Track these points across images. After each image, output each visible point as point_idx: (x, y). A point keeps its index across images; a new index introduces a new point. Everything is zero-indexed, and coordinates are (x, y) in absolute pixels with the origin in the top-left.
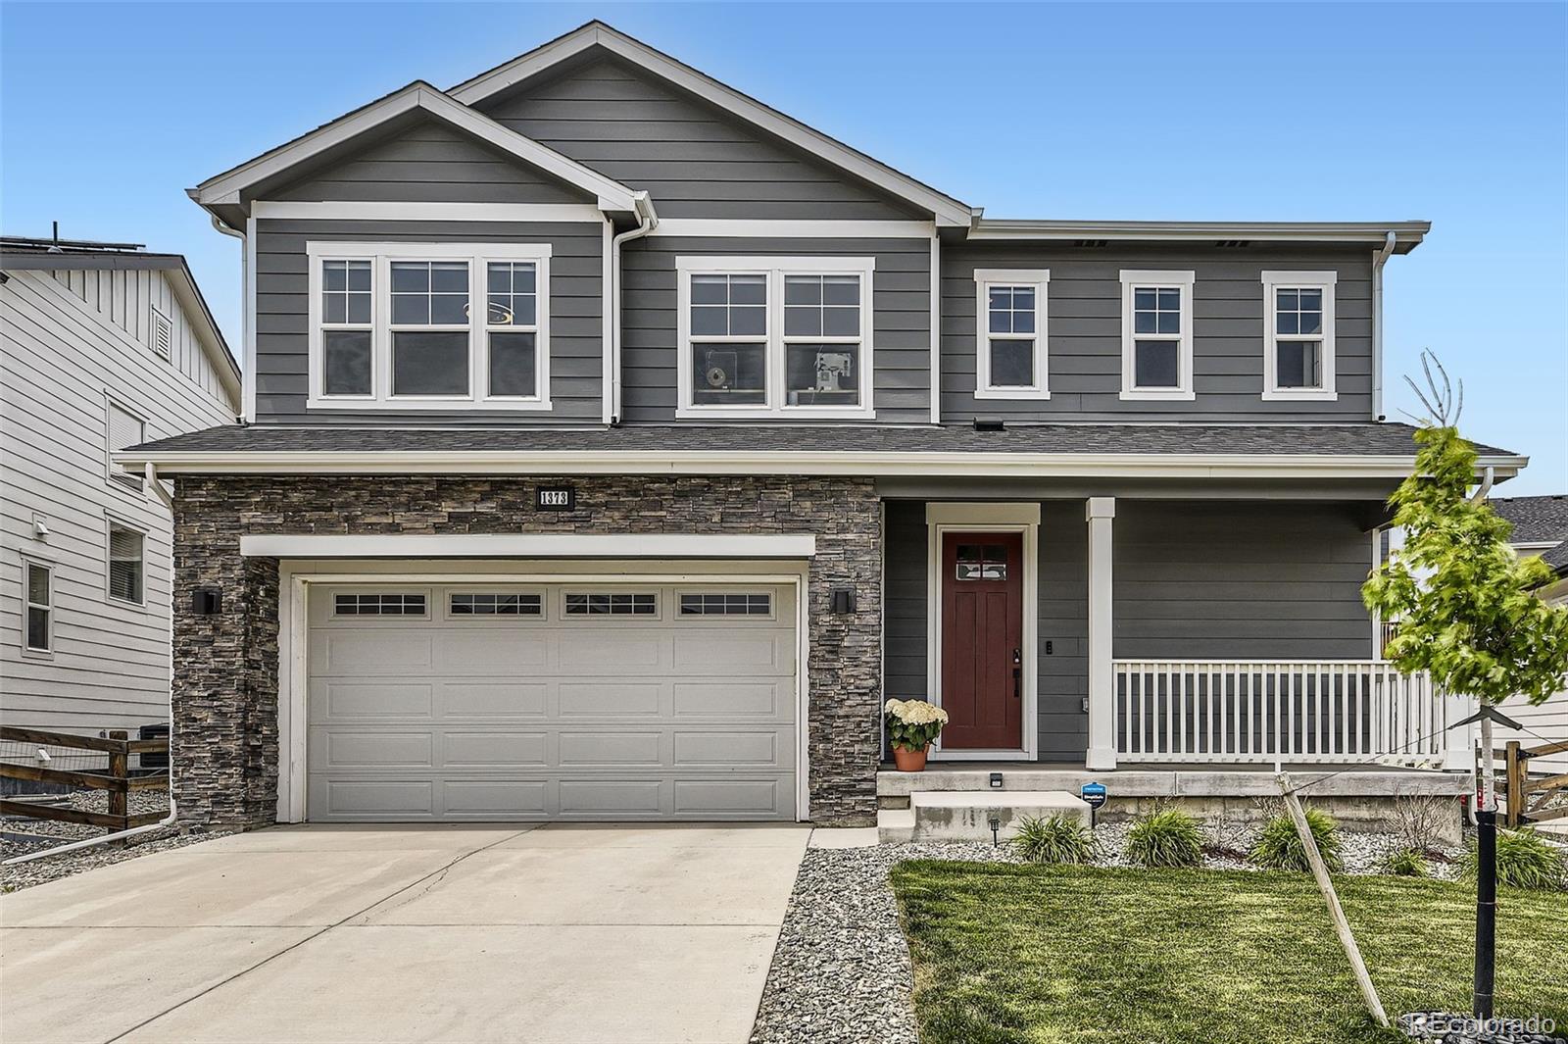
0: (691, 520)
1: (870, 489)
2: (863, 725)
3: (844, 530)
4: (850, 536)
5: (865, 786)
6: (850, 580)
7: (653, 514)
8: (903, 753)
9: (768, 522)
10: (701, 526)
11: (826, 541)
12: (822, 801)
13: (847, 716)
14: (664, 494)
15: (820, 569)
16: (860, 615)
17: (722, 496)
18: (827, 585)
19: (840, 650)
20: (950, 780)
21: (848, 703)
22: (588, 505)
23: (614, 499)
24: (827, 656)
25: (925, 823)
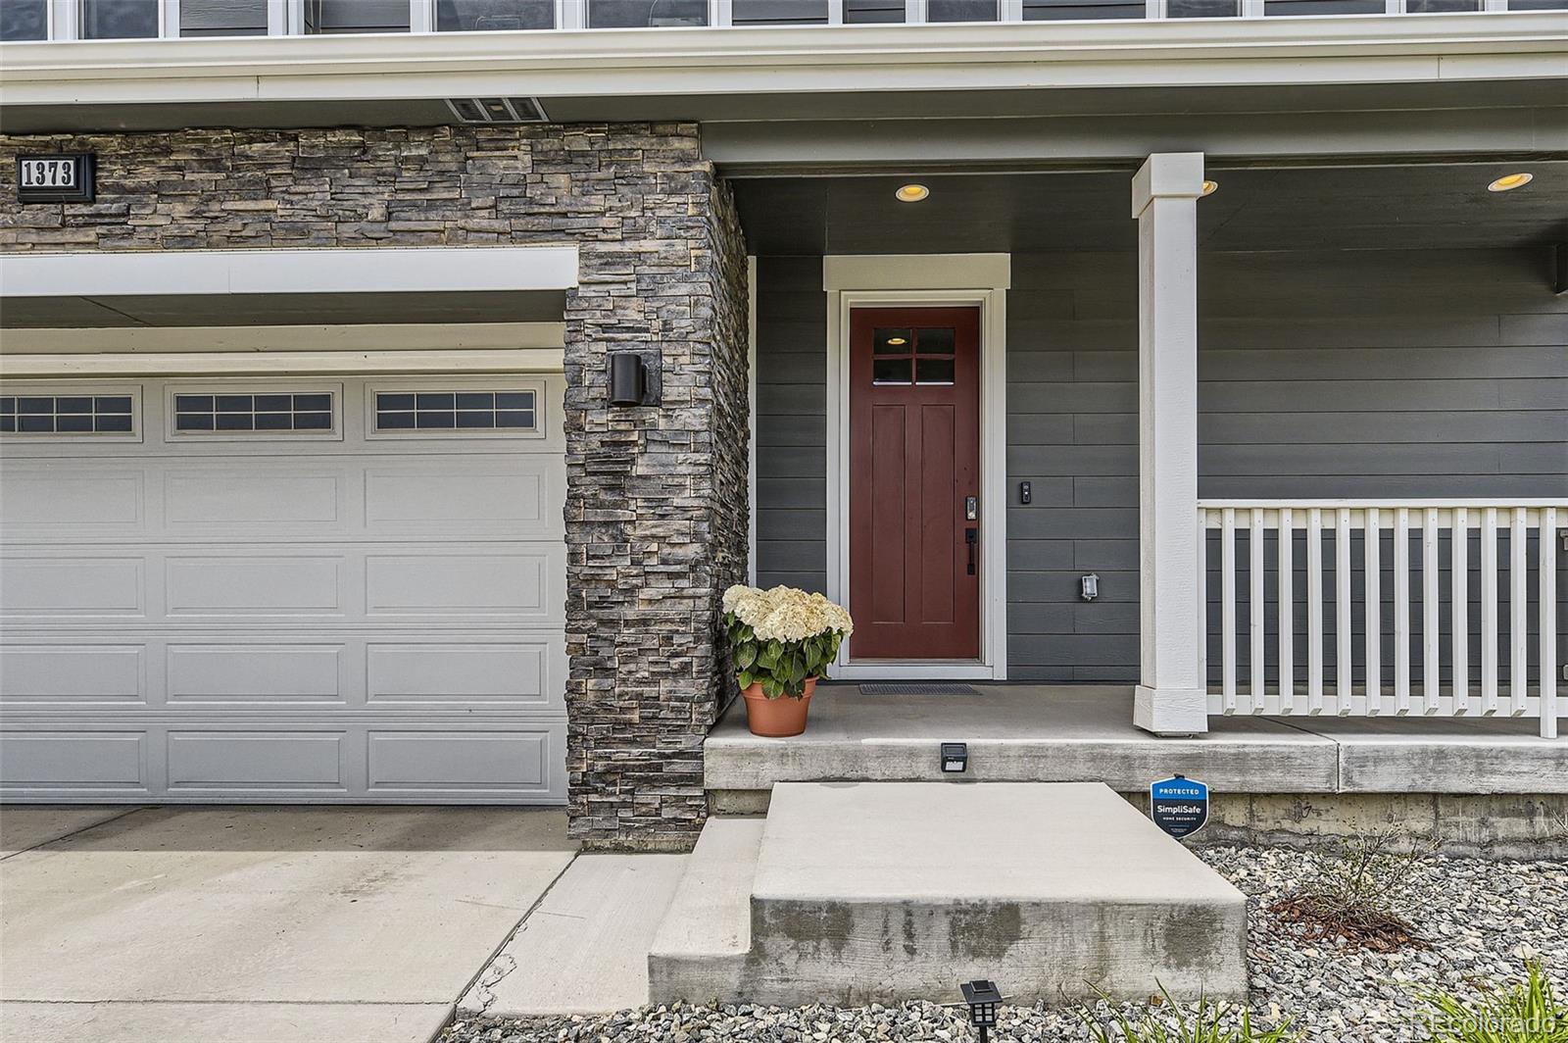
0: (326, 218)
1: (688, 145)
2: (677, 639)
3: (637, 233)
4: (647, 245)
5: (681, 767)
6: (647, 336)
7: (251, 205)
8: (761, 699)
9: (481, 220)
10: (348, 230)
11: (599, 256)
12: (594, 798)
13: (644, 622)
14: (272, 166)
15: (586, 316)
16: (670, 409)
17: (389, 167)
18: (602, 347)
19: (627, 483)
20: (857, 756)
21: (646, 594)
22: (121, 190)
23: (174, 177)
24: (602, 496)
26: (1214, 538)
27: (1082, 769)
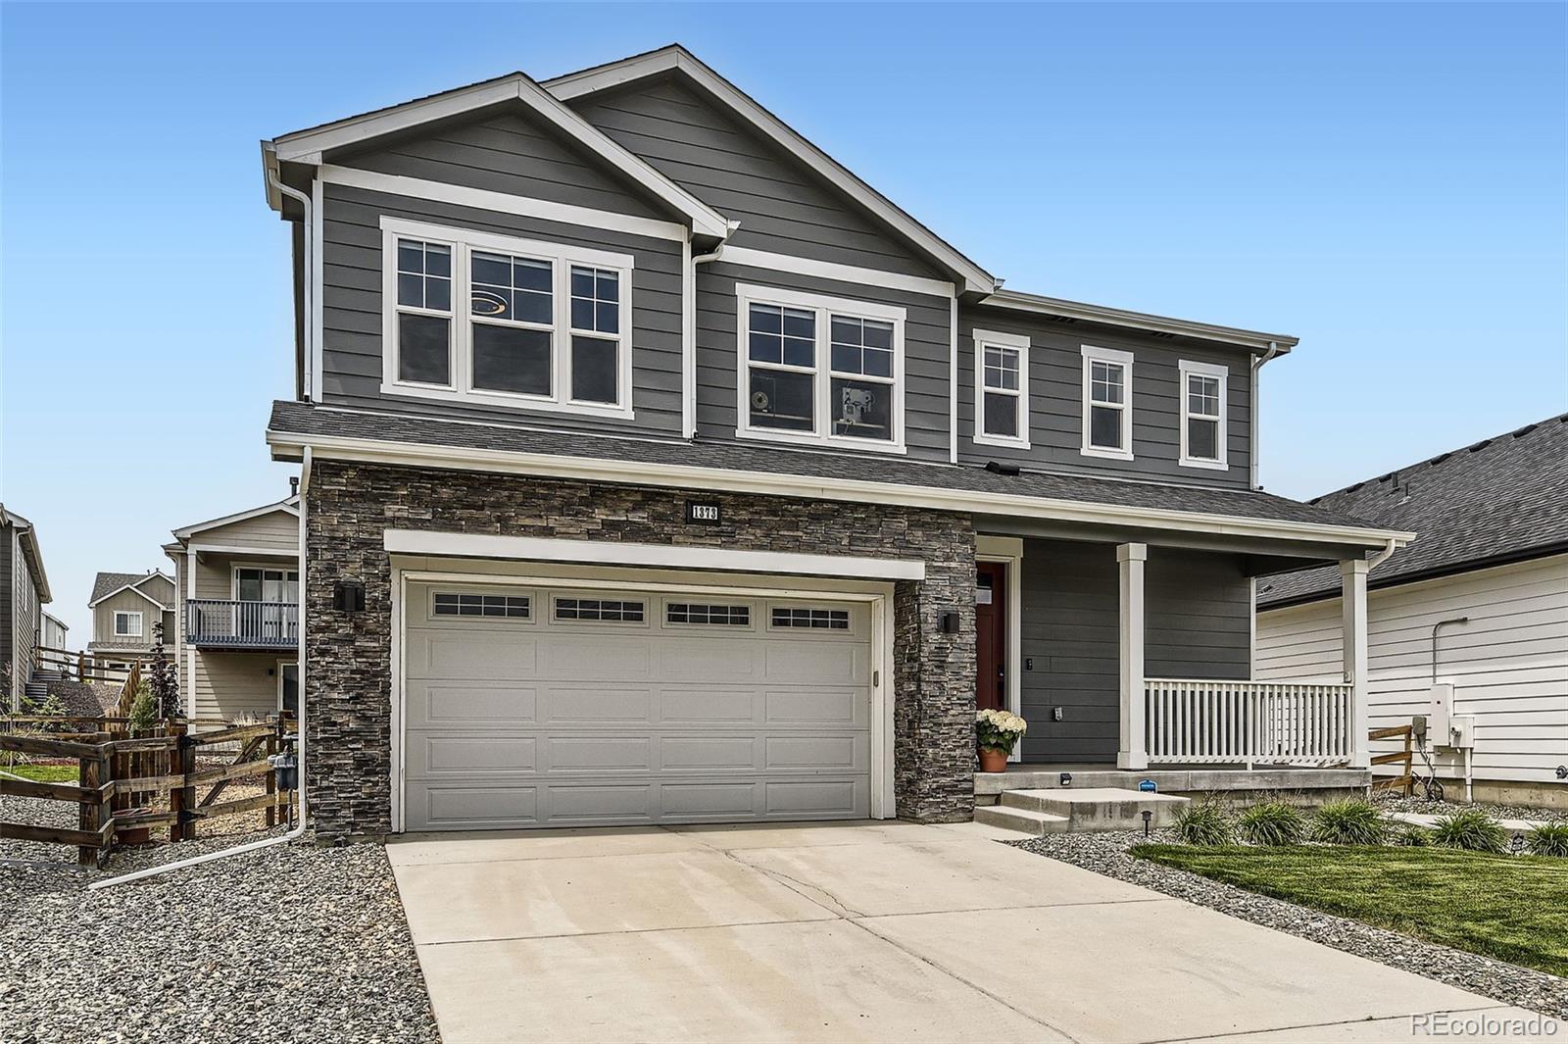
0: (823, 542)
1: (969, 523)
2: (963, 731)
3: (948, 558)
4: (953, 565)
5: (965, 785)
6: (952, 603)
7: (791, 534)
8: (993, 756)
9: (888, 548)
10: (832, 548)
11: (934, 567)
12: (931, 800)
13: (951, 724)
14: (800, 516)
15: (930, 593)
16: (961, 634)
17: (849, 521)
18: (936, 607)
19: (945, 665)
20: (1031, 779)
21: (952, 712)
22: (734, 521)
23: (757, 517)
24: (935, 670)
25: (1077, 816)
26: (1147, 691)
27: (1107, 783)
